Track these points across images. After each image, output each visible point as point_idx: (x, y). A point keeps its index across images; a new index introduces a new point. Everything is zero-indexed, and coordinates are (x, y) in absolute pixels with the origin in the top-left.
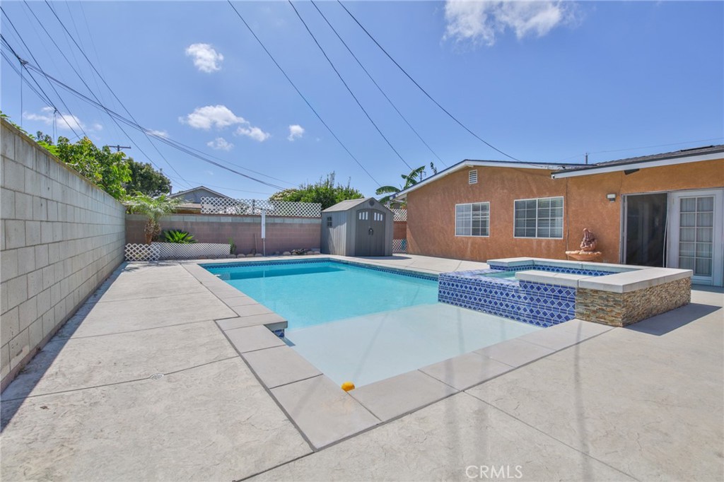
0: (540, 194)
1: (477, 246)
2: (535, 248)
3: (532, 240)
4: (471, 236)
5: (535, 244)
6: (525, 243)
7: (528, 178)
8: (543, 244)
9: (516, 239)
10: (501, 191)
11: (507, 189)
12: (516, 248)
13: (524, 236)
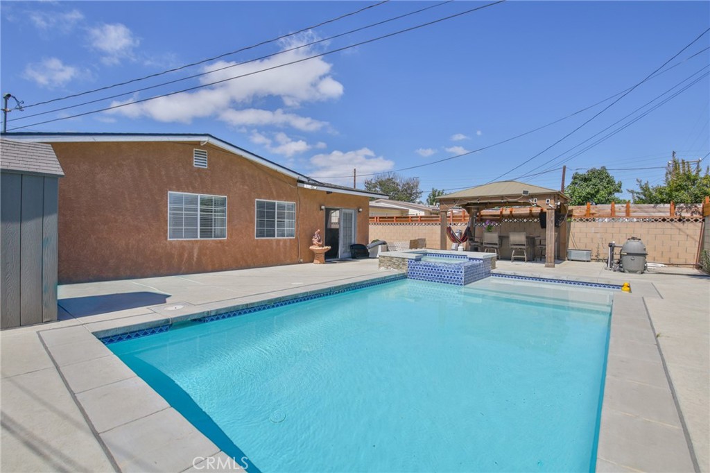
0: (279, 198)
1: (208, 252)
2: (275, 248)
3: (272, 240)
4: (199, 238)
5: (274, 243)
6: (266, 243)
7: (269, 179)
8: (281, 243)
9: (257, 240)
10: (241, 186)
11: (248, 186)
12: (257, 249)
13: (264, 236)
